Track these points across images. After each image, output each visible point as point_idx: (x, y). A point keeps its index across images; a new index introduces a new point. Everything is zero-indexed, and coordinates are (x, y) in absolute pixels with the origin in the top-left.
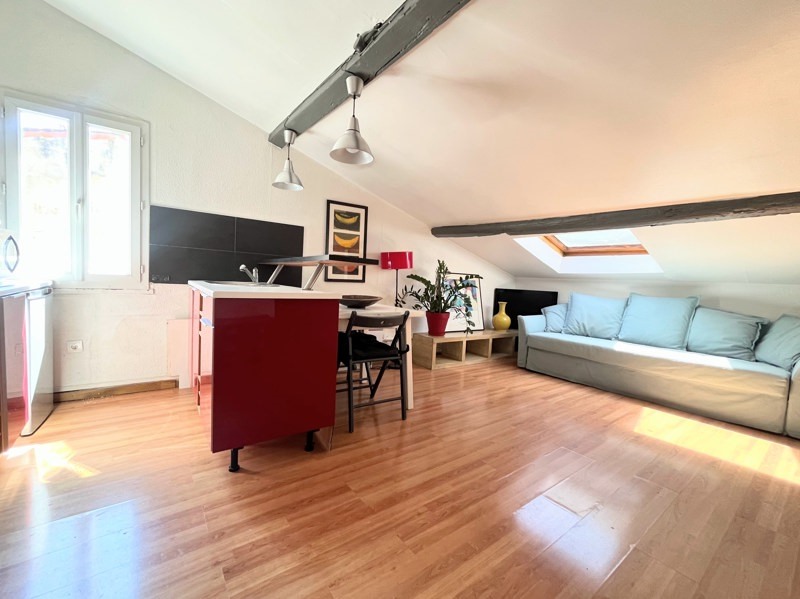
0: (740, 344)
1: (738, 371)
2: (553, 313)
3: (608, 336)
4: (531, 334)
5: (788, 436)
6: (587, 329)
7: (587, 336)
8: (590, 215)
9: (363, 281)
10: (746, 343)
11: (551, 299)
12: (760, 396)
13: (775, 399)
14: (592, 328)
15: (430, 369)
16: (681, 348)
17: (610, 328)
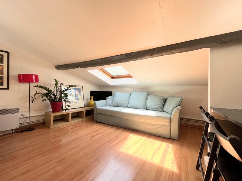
0: (159, 106)
1: (157, 117)
2: (109, 99)
3: (125, 106)
4: (97, 108)
5: (171, 139)
6: (118, 104)
7: (119, 107)
8: (104, 58)
9: (8, 88)
10: (161, 106)
11: (110, 94)
12: (164, 125)
13: (167, 126)
14: (120, 104)
15: (50, 128)
16: (144, 109)
17: (126, 103)
